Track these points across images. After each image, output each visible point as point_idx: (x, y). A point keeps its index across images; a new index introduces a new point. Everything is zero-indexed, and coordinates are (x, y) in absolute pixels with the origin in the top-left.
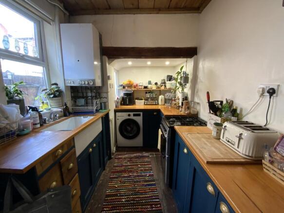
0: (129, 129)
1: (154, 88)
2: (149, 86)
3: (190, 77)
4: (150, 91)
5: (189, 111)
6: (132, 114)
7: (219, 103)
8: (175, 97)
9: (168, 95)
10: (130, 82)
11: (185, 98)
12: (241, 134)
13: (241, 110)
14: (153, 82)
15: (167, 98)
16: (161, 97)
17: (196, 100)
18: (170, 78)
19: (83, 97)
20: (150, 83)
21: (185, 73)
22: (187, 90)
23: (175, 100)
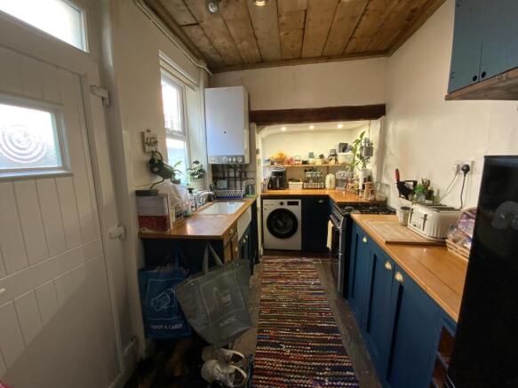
0: (280, 223)
1: (319, 163)
2: (311, 160)
3: (375, 147)
4: (313, 167)
5: (373, 197)
6: (285, 201)
7: (412, 183)
8: (353, 177)
9: (341, 174)
10: (281, 155)
11: (369, 179)
12: (426, 216)
13: (438, 192)
14: (317, 154)
15: (339, 178)
16: (329, 177)
17: (385, 181)
18: (344, 148)
19: (224, 178)
20: (311, 155)
21: (367, 141)
22: (371, 166)
23: (352, 182)
